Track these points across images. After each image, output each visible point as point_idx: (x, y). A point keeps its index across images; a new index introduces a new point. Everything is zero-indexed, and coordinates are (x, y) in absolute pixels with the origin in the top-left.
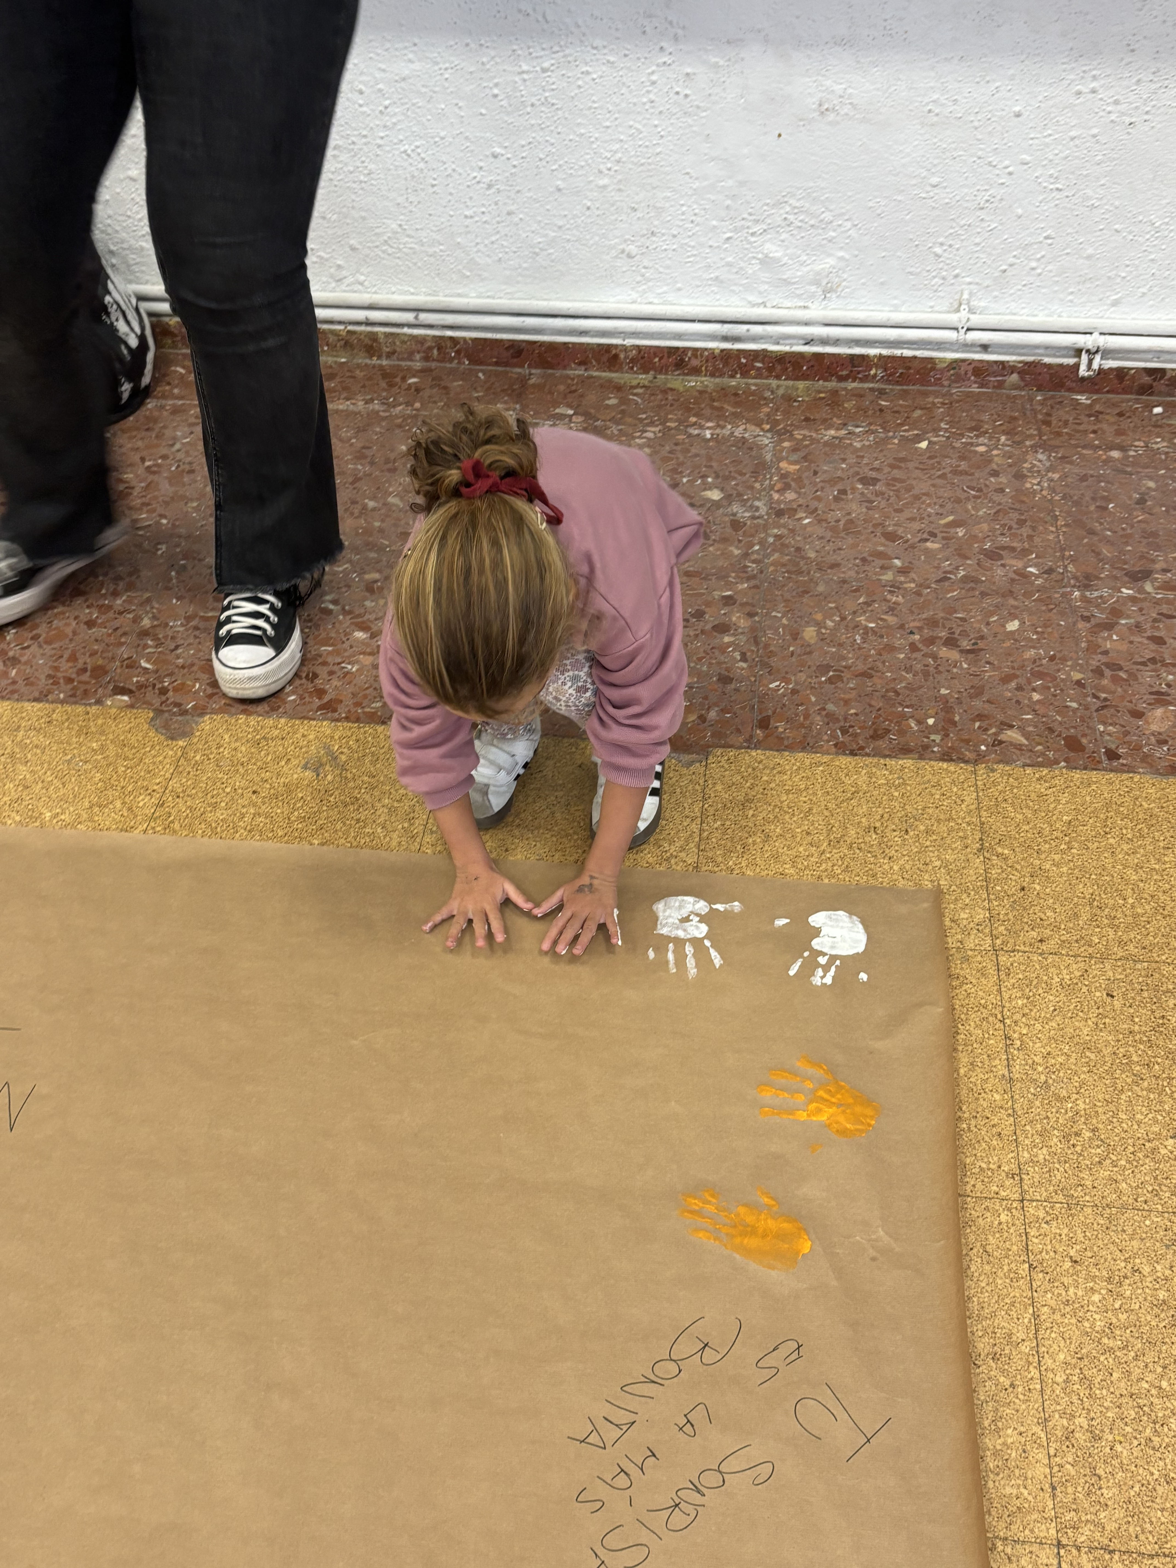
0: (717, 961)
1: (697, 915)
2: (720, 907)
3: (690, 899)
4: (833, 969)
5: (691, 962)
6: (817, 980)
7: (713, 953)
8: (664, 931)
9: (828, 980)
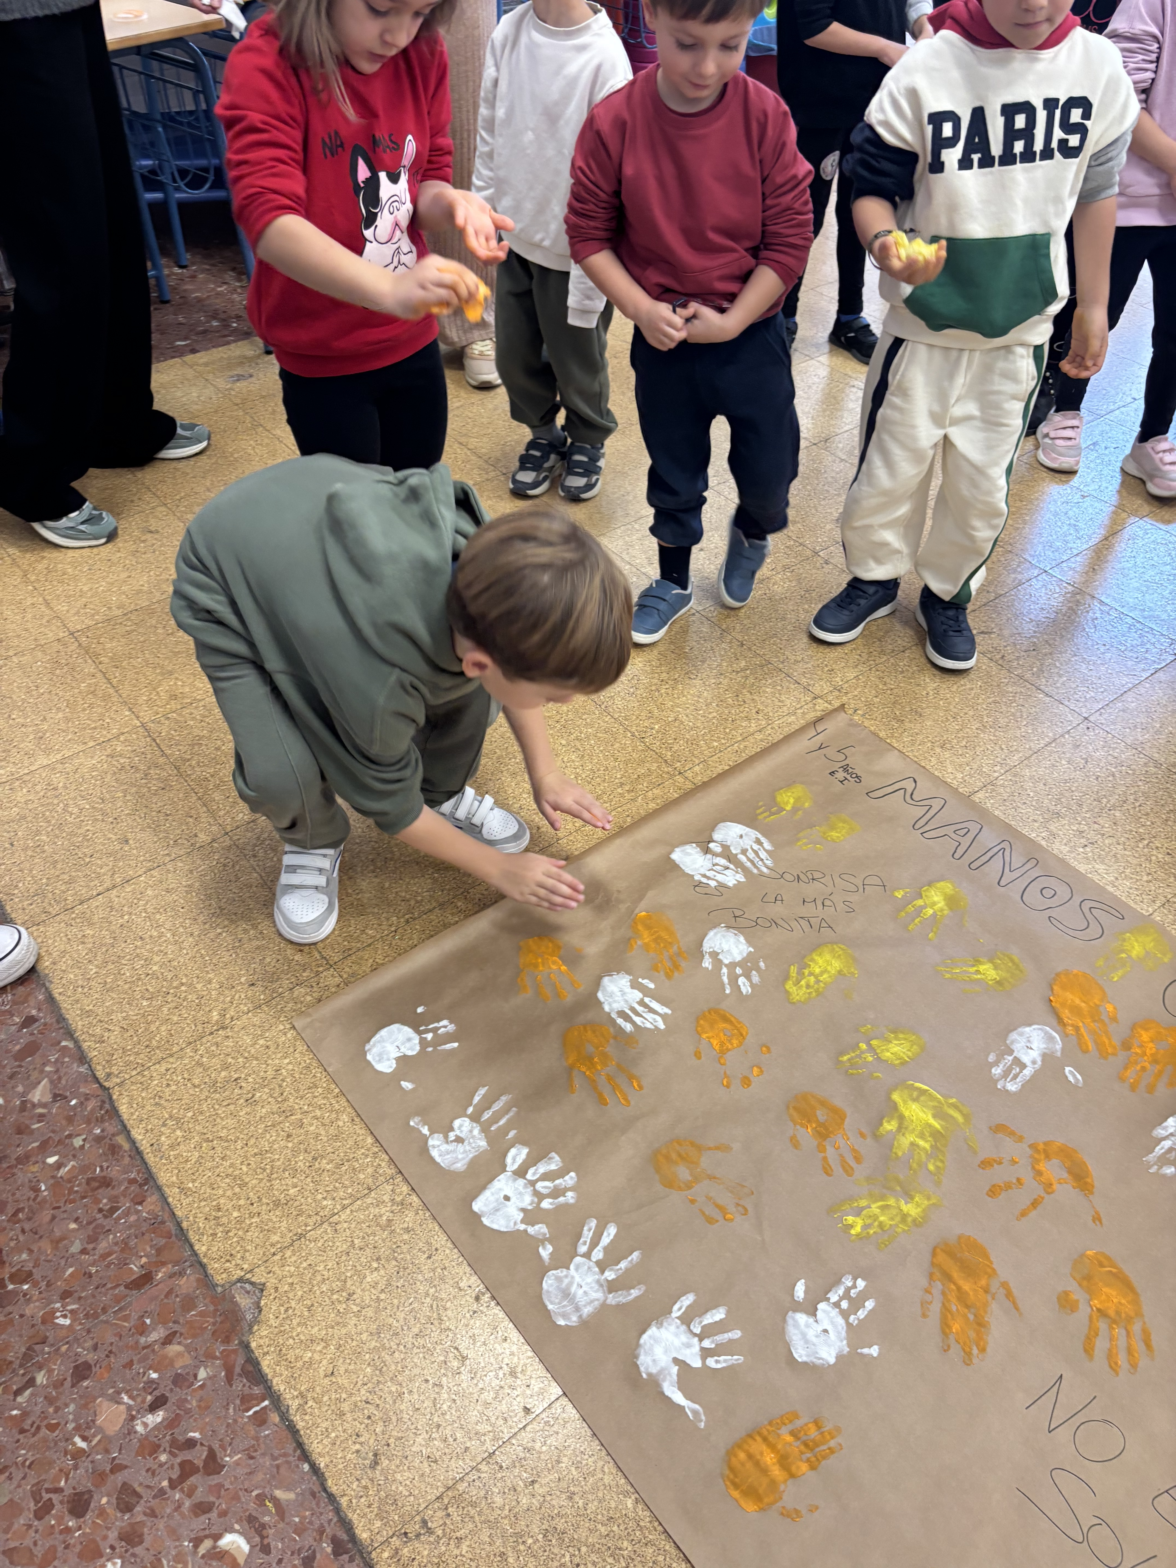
0: (482, 1091)
1: (446, 1137)
2: (425, 1131)
3: (434, 1153)
4: (431, 1026)
5: (496, 1107)
6: (451, 1028)
7: (476, 1099)
8: (483, 1144)
9: (445, 1022)
